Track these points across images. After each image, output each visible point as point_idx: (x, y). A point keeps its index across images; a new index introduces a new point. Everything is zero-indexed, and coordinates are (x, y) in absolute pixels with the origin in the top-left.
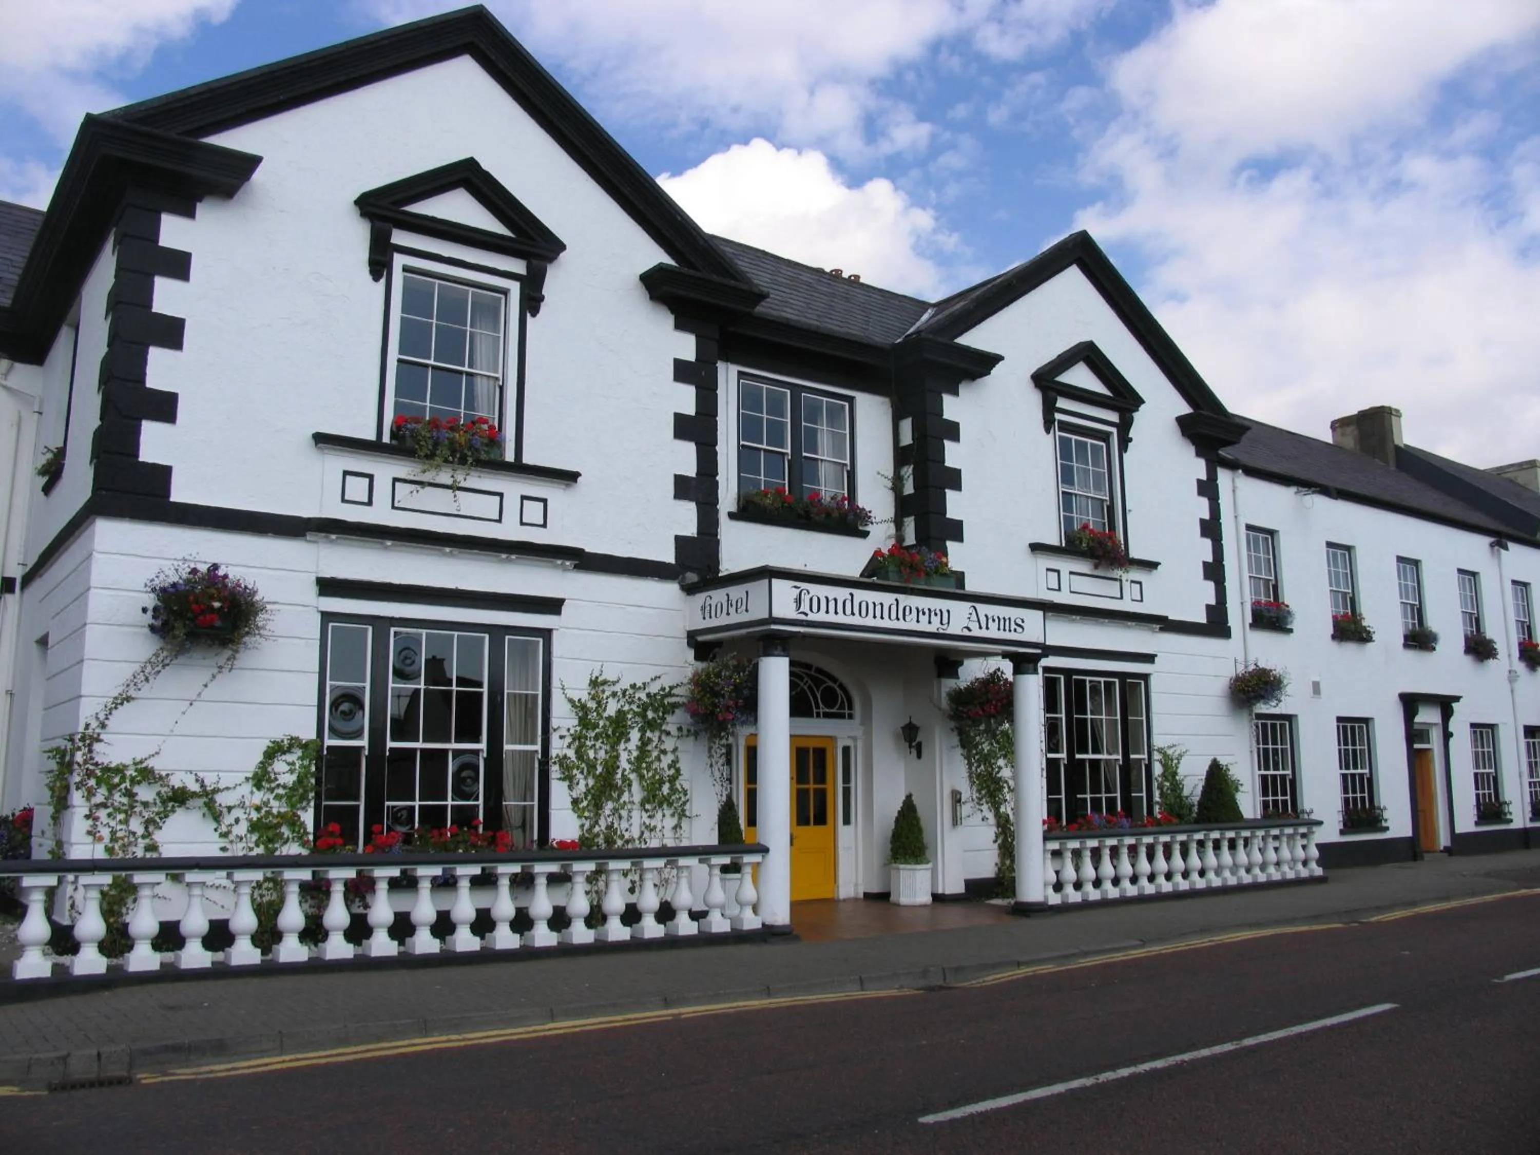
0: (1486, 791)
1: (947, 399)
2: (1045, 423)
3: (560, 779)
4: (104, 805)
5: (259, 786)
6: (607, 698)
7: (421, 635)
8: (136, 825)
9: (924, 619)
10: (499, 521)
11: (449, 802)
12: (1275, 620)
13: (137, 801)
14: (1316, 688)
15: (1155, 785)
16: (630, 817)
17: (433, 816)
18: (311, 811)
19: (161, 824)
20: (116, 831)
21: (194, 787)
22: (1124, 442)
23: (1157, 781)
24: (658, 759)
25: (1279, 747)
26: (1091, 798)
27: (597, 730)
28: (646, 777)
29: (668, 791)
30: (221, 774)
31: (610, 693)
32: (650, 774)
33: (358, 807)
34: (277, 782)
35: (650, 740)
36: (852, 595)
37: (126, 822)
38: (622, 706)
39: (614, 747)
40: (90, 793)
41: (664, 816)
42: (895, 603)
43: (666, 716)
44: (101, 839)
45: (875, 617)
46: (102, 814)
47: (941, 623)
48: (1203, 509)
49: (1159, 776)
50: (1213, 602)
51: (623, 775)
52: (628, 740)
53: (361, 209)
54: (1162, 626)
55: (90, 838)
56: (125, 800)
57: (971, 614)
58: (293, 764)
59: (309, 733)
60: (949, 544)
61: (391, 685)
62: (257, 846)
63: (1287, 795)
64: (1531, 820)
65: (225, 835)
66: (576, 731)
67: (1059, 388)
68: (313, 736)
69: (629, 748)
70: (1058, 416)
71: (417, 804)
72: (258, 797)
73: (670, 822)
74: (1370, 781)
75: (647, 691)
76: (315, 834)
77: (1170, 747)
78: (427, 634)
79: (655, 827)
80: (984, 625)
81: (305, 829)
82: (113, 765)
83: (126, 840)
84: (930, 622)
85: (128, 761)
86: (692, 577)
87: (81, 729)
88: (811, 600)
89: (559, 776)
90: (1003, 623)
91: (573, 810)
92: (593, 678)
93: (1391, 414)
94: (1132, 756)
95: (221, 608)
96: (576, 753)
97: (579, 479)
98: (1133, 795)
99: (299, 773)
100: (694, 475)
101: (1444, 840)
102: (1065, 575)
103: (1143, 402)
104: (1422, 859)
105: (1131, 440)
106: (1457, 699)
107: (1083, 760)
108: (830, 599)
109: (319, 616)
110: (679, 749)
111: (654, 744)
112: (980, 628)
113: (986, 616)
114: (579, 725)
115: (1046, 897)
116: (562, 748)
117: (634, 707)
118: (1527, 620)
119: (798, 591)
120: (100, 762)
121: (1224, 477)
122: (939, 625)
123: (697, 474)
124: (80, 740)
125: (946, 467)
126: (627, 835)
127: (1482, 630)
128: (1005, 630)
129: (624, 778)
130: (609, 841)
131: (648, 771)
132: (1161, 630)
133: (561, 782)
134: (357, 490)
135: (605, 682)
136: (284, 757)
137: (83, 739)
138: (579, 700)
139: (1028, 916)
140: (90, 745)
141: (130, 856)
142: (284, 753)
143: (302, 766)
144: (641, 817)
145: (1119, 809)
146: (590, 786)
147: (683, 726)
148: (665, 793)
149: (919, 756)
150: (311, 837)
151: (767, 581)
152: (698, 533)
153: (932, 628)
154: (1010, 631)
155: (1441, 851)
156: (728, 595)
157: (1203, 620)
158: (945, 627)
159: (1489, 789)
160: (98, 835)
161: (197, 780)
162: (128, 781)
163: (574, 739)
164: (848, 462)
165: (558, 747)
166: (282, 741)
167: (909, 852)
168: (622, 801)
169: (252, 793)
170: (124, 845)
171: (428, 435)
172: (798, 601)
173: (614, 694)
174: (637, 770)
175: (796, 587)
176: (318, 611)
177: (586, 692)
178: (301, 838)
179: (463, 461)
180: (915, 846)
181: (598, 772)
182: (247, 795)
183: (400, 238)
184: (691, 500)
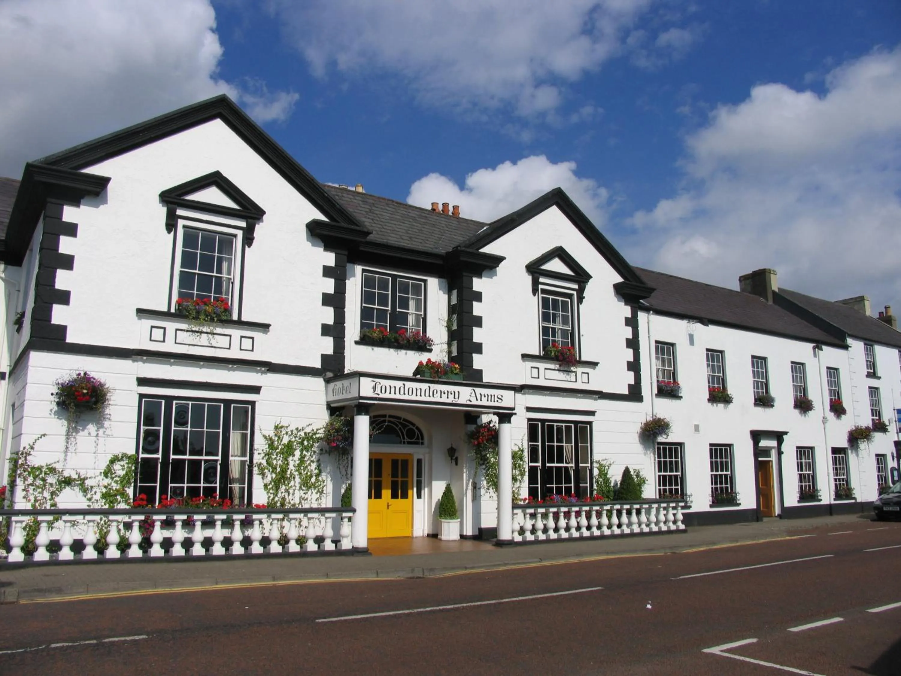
0: (807, 484)
1: (475, 281)
2: (533, 290)
3: (258, 474)
4: (32, 485)
5: (106, 477)
6: (283, 435)
7: (188, 404)
8: (47, 494)
9: (444, 396)
10: (229, 349)
11: (202, 485)
12: (670, 391)
13: (47, 483)
14: (697, 428)
15: (594, 480)
16: (293, 494)
17: (194, 492)
18: (132, 488)
19: (59, 494)
20: (37, 497)
21: (75, 476)
22: (581, 299)
23: (596, 478)
24: (310, 465)
25: (674, 460)
26: (556, 487)
27: (277, 451)
28: (303, 474)
29: (314, 481)
30: (88, 470)
31: (285, 432)
32: (305, 472)
33: (156, 487)
34: (116, 474)
35: (305, 456)
36: (404, 385)
37: (42, 493)
38: (291, 439)
39: (286, 459)
40: (25, 479)
41: (312, 493)
42: (428, 388)
43: (314, 444)
44: (29, 501)
45: (416, 395)
46: (31, 488)
47: (454, 398)
48: (628, 332)
49: (596, 475)
50: (633, 382)
51: (291, 472)
52: (294, 456)
53: (162, 198)
54: (599, 396)
55: (25, 500)
56: (42, 483)
57: (471, 393)
58: (124, 466)
59: (131, 451)
60: (474, 355)
61: (173, 428)
62: (105, 504)
63: (678, 486)
64: (835, 500)
65: (90, 500)
66: (267, 451)
67: (542, 272)
68: (133, 452)
69: (294, 459)
70: (540, 286)
71: (185, 485)
72: (107, 481)
73: (315, 496)
74: (731, 478)
75: (304, 431)
76: (133, 499)
77: (603, 460)
78: (192, 404)
79: (307, 499)
80: (479, 398)
81: (129, 497)
82: (36, 466)
83: (42, 501)
84: (448, 398)
85: (44, 464)
86: (330, 375)
87: (21, 449)
88: (381, 387)
89: (257, 473)
90: (490, 397)
91: (265, 489)
92: (276, 425)
93: (770, 273)
94: (581, 465)
95: (87, 393)
96: (267, 461)
97: (270, 328)
98: (581, 485)
99: (127, 470)
100: (332, 324)
101: (777, 511)
102: (542, 371)
103: (591, 277)
104: (762, 520)
105: (584, 298)
106: (786, 433)
107: (552, 467)
108: (392, 387)
109: (138, 396)
110: (321, 460)
111: (308, 457)
112: (477, 400)
113: (481, 394)
114: (269, 448)
115: (513, 538)
116: (259, 459)
117: (297, 439)
118: (837, 389)
119: (374, 383)
120: (30, 464)
121: (642, 316)
122: (453, 399)
123: (334, 323)
124: (21, 454)
125: (474, 316)
126: (292, 502)
127: (806, 395)
128: (491, 401)
129: (291, 474)
130: (283, 505)
131: (304, 471)
132: (599, 398)
133: (258, 476)
134: (158, 334)
135: (282, 427)
136: (119, 463)
137: (22, 454)
138: (269, 436)
139: (501, 547)
140: (26, 457)
141: (43, 508)
142: (119, 461)
143: (128, 467)
144: (300, 494)
145: (573, 492)
146: (273, 478)
147: (324, 448)
148: (313, 482)
149: (456, 464)
150: (132, 501)
151: (358, 378)
152: (334, 353)
153: (449, 401)
154: (494, 401)
155: (776, 517)
156: (343, 384)
157: (626, 392)
158: (456, 400)
159: (809, 482)
160: (28, 499)
161: (77, 473)
162: (43, 473)
163: (266, 455)
164: (422, 313)
165: (258, 459)
166: (118, 455)
167: (447, 513)
168: (290, 485)
169: (103, 480)
170: (40, 504)
171: (193, 308)
172: (375, 388)
173: (287, 433)
174: (298, 470)
175: (374, 381)
176: (138, 394)
177: (272, 432)
178: (127, 502)
179: (212, 320)
180: (450, 510)
181: (278, 471)
182: (101, 480)
183: (180, 212)
184: (330, 336)
